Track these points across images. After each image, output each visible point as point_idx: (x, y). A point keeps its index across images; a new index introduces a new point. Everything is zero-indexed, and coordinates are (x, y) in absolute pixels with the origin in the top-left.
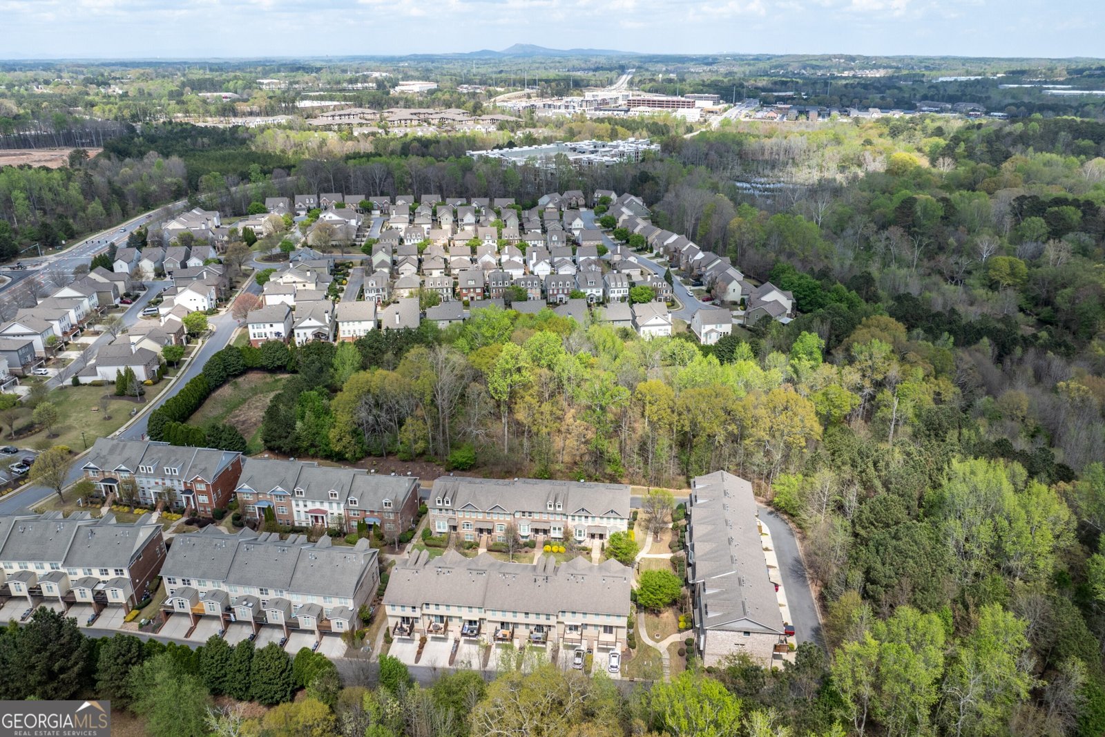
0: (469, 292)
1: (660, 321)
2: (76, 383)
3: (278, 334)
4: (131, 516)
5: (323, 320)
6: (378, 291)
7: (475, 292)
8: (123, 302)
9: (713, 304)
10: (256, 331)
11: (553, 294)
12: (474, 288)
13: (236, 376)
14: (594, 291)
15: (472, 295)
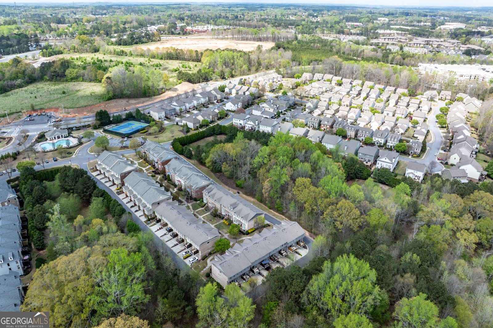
0: (324, 126)
1: (387, 160)
2: (177, 124)
3: (241, 124)
4: (144, 165)
5: (255, 123)
6: (290, 117)
7: (326, 126)
8: (217, 102)
9: (441, 163)
10: (235, 121)
11: (360, 136)
12: (327, 125)
13: (217, 135)
14: (379, 140)
15: (325, 128)
